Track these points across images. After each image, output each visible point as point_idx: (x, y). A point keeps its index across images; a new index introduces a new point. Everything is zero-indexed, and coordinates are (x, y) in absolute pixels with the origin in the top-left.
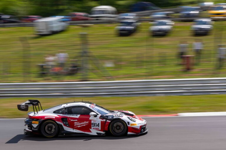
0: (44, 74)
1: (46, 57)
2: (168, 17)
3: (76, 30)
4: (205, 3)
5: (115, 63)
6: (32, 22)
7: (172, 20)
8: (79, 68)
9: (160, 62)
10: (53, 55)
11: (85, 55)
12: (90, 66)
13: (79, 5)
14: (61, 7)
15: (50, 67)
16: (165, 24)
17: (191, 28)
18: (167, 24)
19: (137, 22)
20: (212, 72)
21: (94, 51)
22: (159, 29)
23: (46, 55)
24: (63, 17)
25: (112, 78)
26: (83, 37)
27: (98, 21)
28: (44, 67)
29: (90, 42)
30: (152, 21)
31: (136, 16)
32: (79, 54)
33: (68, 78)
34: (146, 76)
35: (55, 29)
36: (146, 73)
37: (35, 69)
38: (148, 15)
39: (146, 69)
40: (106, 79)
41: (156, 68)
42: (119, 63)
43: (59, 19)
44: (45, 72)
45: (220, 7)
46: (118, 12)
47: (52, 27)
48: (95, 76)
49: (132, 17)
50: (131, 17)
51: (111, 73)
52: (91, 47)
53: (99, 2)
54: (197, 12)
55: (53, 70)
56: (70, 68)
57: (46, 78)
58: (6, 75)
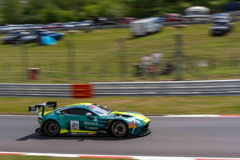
0: (139, 73)
1: (141, 57)
3: (171, 31)
5: (209, 63)
6: (128, 24)
8: (173, 68)
10: (149, 55)
11: (180, 55)
12: (184, 66)
13: (173, 7)
14: (155, 9)
15: (145, 67)
19: (231, 22)
21: (189, 51)
23: (141, 55)
24: (157, 18)
25: (206, 78)
27: (192, 22)
28: (139, 67)
29: (184, 42)
31: (230, 16)
33: (163, 77)
35: (150, 30)
37: (130, 69)
40: (200, 79)
42: (213, 63)
43: (153, 21)
44: (140, 72)
46: (212, 13)
47: (147, 28)
48: (189, 76)
49: (226, 17)
50: (224, 17)
51: (205, 73)
52: (185, 47)
53: (192, 3)
57: (142, 77)
58: (104, 74)
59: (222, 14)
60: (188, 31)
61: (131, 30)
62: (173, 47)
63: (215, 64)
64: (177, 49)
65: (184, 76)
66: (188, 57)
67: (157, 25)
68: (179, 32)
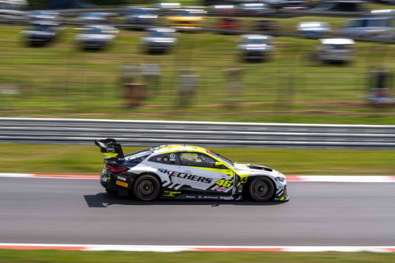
4: (162, 4)
7: (116, 27)
17: (139, 41)
20: (168, 111)
40: (3, 114)
45: (185, 11)
54: (156, 17)
59: (43, 12)
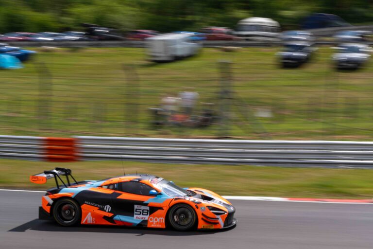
0: (158, 124)
2: (363, 40)
3: (213, 56)
5: (273, 111)
6: (143, 40)
7: (370, 45)
8: (214, 117)
9: (346, 112)
10: (175, 95)
11: (226, 96)
12: (233, 115)
13: (219, 16)
14: (189, 18)
15: (170, 114)
16: (356, 50)
18: (360, 50)
19: (312, 46)
21: (242, 91)
22: (348, 58)
23: (162, 94)
24: (193, 34)
25: (268, 136)
26: (225, 67)
27: (249, 43)
28: (159, 113)
29: (236, 75)
30: (336, 45)
31: (311, 35)
32: (216, 94)
33: (196, 132)
34: (323, 134)
35: (179, 53)
36: (323, 129)
37: (144, 116)
38: (330, 36)
39: (324, 123)
41: (341, 122)
42: (280, 111)
43: (186, 38)
44: (161, 121)
46: (282, 28)
47: (175, 50)
48: (241, 131)
49: (304, 38)
50: (302, 37)
51: (267, 128)
52: (237, 83)
53: (251, 11)
55: (174, 118)
56: (201, 117)
57: (162, 131)
58: (99, 123)
59: (299, 32)
60: (242, 57)
61: (148, 51)
62: (215, 83)
63: (284, 114)
64: (222, 87)
65: (233, 131)
66: (239, 99)
67: (192, 44)
68: (227, 59)
